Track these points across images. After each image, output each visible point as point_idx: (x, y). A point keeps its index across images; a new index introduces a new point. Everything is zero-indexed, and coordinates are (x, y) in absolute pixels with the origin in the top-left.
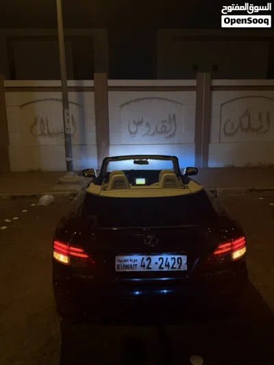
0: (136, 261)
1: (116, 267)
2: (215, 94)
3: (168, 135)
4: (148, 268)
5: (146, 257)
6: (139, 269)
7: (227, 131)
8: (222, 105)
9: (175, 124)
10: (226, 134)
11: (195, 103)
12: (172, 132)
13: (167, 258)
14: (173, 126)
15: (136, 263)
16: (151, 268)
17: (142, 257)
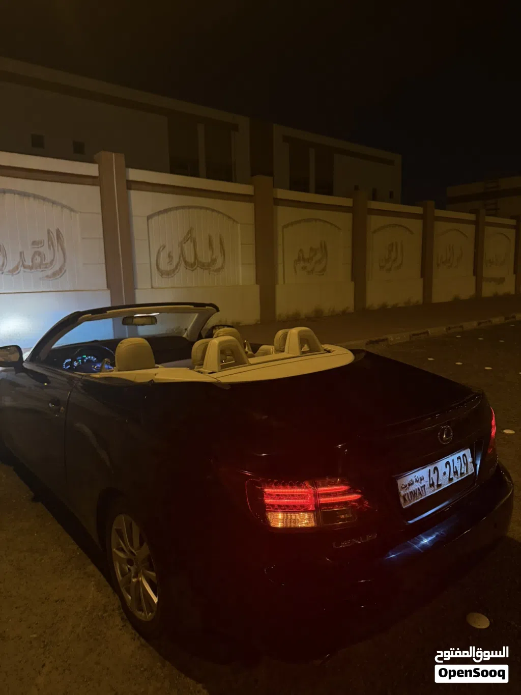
0: (422, 479)
1: (402, 500)
2: (135, 196)
3: (49, 272)
4: (439, 486)
5: (431, 468)
6: (429, 492)
7: (162, 267)
8: (149, 218)
9: (63, 250)
10: (162, 273)
11: (99, 210)
12: (57, 267)
13: (453, 460)
14: (59, 255)
15: (423, 483)
16: (441, 485)
17: (427, 469)
